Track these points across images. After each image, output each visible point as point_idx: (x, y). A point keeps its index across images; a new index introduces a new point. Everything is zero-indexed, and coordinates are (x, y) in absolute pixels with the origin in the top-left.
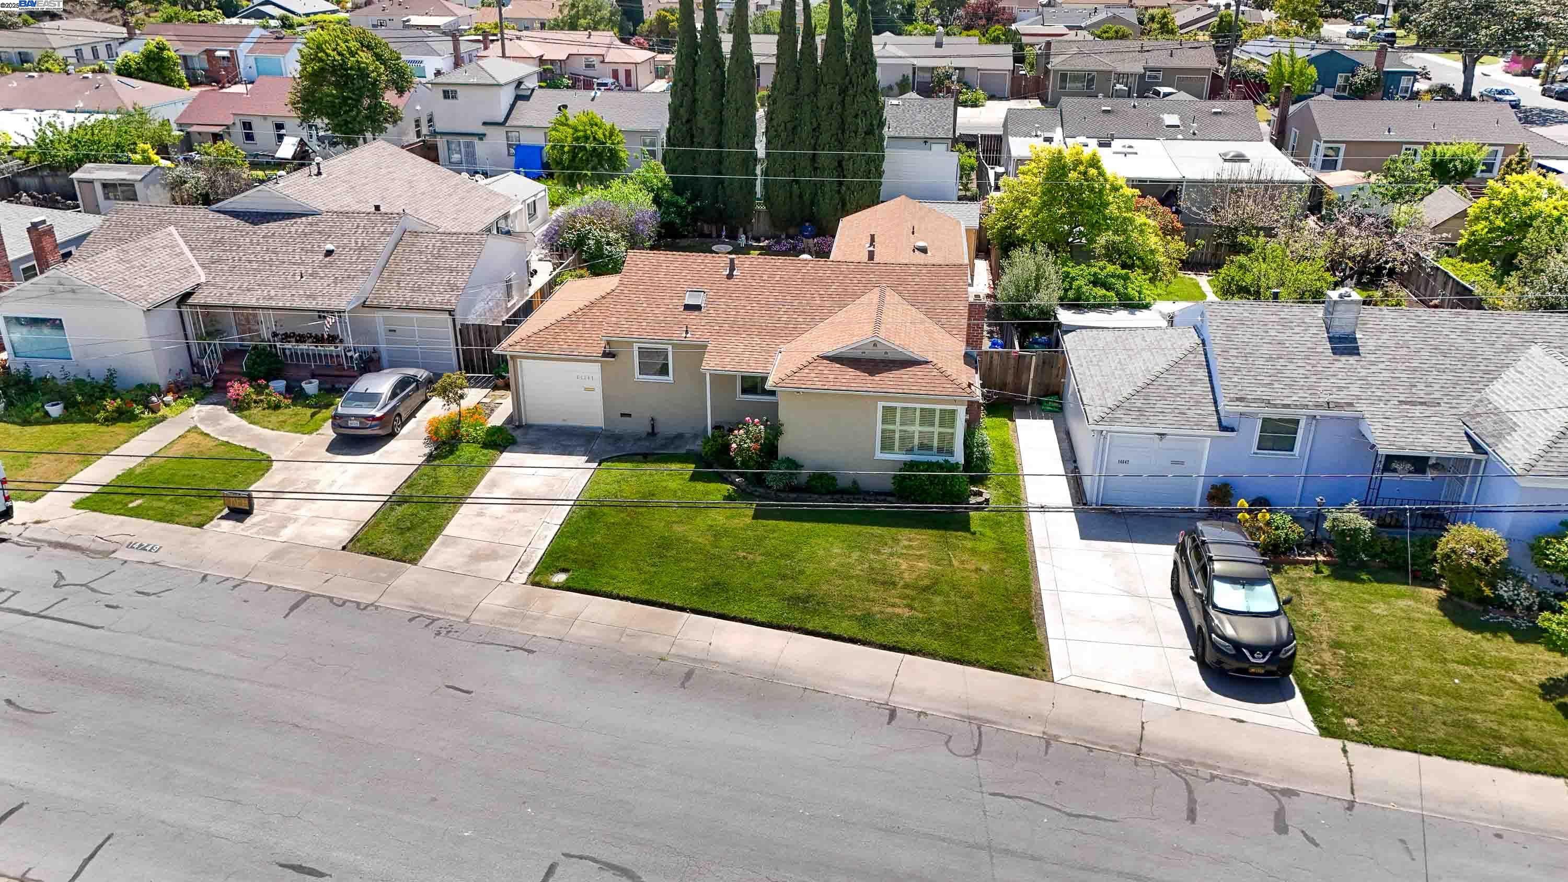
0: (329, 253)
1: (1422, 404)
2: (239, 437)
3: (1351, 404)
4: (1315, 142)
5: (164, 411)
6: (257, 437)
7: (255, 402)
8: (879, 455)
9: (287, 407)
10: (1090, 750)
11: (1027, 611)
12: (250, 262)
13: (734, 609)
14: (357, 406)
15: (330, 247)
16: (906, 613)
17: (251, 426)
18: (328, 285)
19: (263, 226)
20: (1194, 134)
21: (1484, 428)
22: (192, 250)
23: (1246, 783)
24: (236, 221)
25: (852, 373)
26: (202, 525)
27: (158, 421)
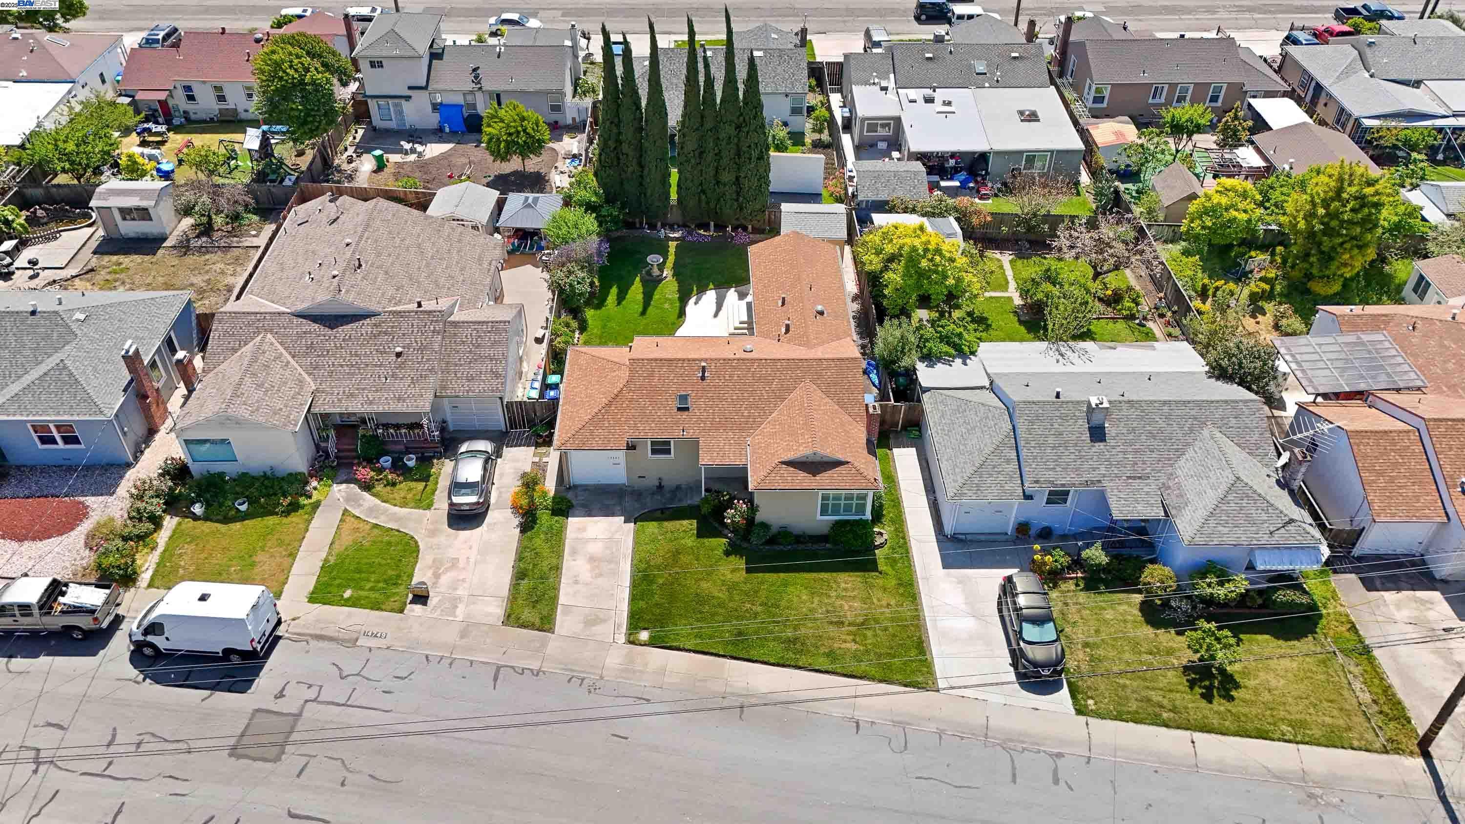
0: (399, 355)
1: (1140, 478)
2: (383, 518)
3: (1099, 481)
4: (1088, 81)
5: (316, 496)
6: (398, 519)
7: (377, 480)
8: (819, 517)
9: (400, 482)
10: (962, 738)
11: (920, 638)
12: (342, 366)
13: (754, 654)
14: (463, 495)
15: (399, 349)
16: (853, 646)
17: (384, 504)
18: (409, 386)
19: (340, 329)
20: (998, 81)
21: (1172, 501)
22: (293, 357)
23: (1039, 752)
24: (316, 326)
25: (802, 475)
26: (401, 611)
27: (316, 506)
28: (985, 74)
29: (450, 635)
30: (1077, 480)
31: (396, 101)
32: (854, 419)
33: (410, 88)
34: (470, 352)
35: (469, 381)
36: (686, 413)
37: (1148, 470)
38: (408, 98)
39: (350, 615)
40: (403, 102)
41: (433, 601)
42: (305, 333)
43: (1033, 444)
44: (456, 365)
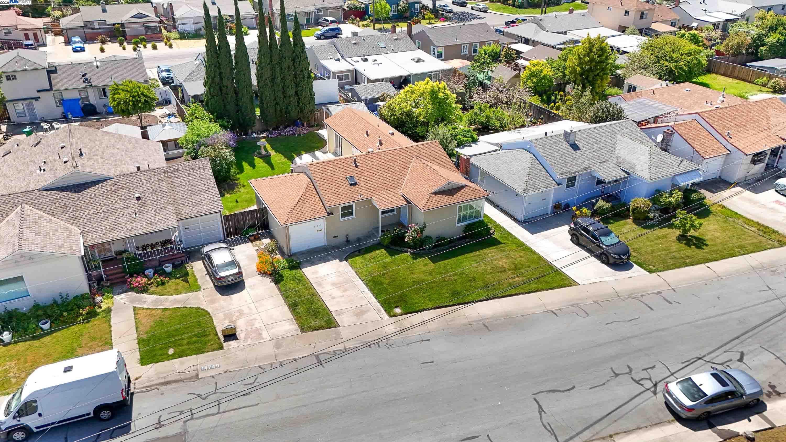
0: (138, 199)
1: (605, 162)
2: (168, 304)
3: (589, 167)
4: (432, 47)
5: (104, 306)
6: (179, 302)
7: (149, 284)
8: (457, 225)
9: (168, 282)
12: (96, 213)
14: (226, 270)
15: (137, 195)
16: (520, 279)
17: (162, 297)
18: (155, 215)
19: (85, 192)
20: (393, 50)
21: (626, 167)
22: (53, 216)
24: (64, 193)
25: (446, 197)
26: (222, 348)
27: (109, 311)
28: (385, 47)
29: (269, 350)
30: (579, 169)
31: (27, 101)
32: (451, 170)
33: (38, 91)
34: (188, 190)
35: (195, 206)
36: (357, 186)
37: (606, 158)
38: (37, 99)
39: (182, 363)
40: (34, 101)
41: (241, 335)
42: (56, 199)
43: (549, 157)
44: (181, 199)
